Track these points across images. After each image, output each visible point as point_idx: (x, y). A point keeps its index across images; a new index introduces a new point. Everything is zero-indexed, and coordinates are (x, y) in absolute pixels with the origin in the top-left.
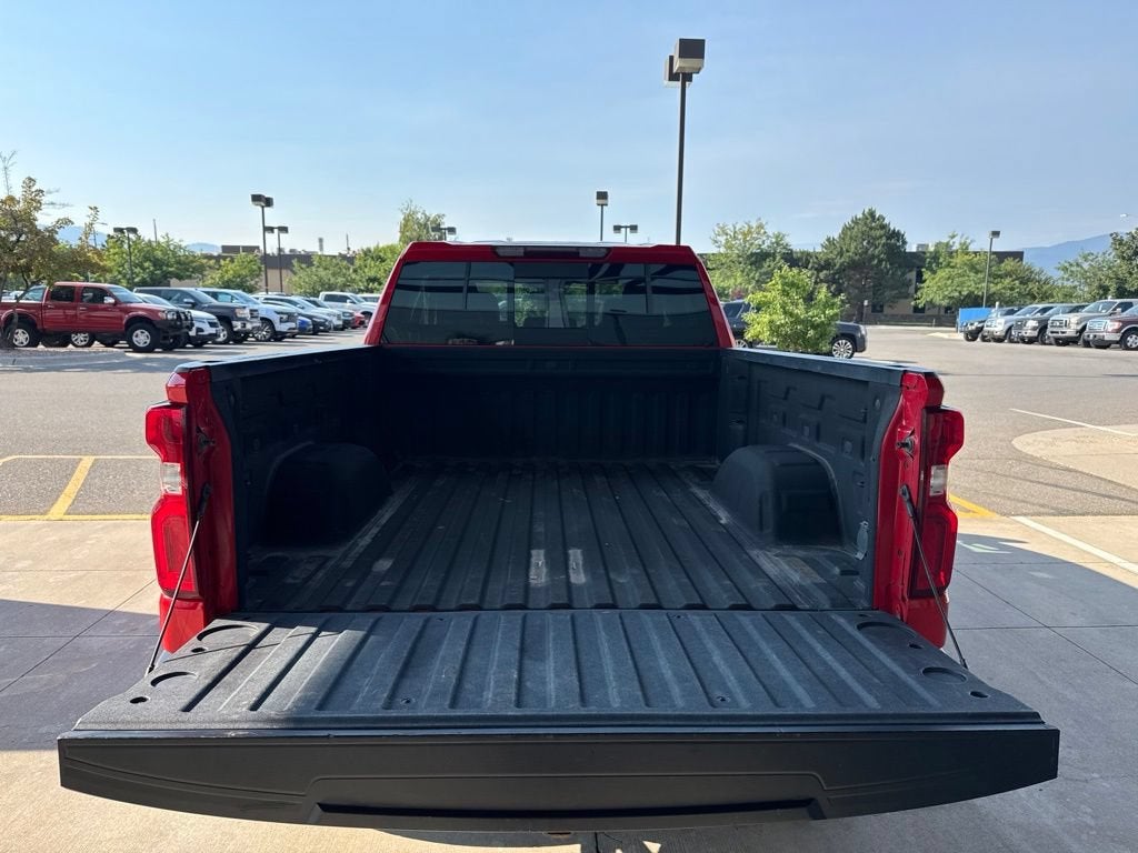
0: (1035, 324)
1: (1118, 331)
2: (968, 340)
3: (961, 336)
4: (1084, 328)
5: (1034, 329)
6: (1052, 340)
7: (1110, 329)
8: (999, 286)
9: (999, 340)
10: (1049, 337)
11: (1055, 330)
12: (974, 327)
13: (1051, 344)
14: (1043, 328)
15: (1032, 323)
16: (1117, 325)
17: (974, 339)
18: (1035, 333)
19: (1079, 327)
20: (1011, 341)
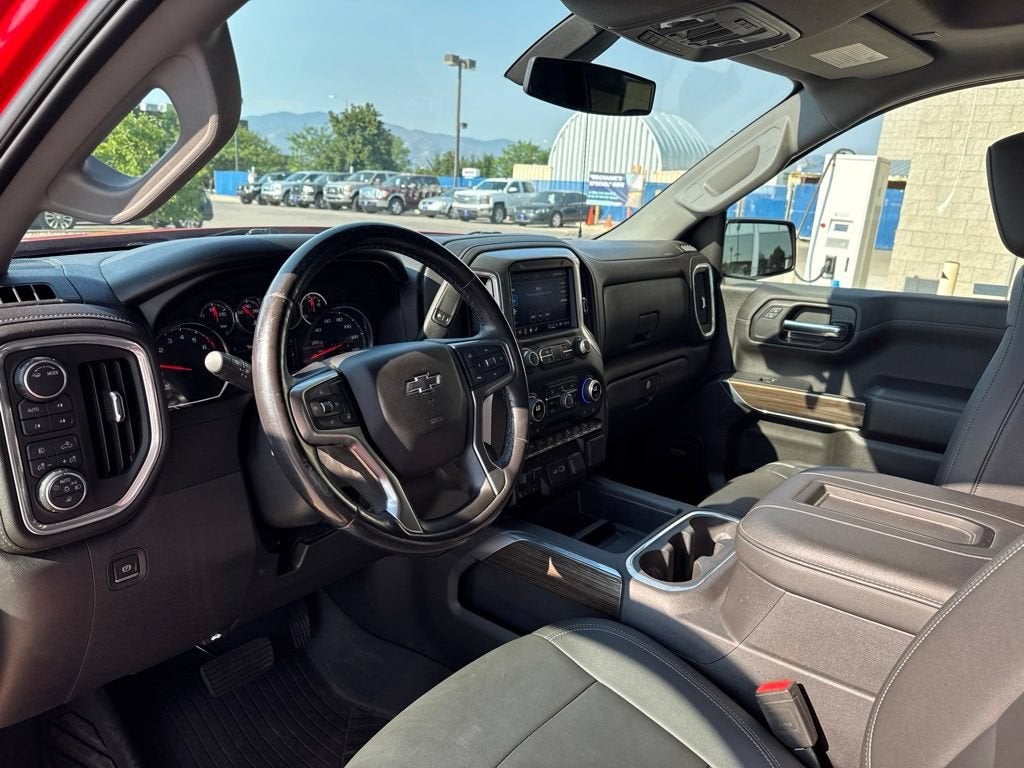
0: (311, 190)
1: (385, 199)
2: (245, 203)
3: (238, 199)
4: (357, 193)
5: (311, 194)
6: (328, 205)
7: (380, 197)
8: (246, 152)
9: (276, 203)
10: (325, 202)
11: (331, 196)
12: (250, 191)
13: (326, 208)
14: (319, 194)
15: (308, 189)
16: (384, 194)
17: (250, 202)
18: (312, 199)
19: (352, 194)
20: (289, 205)
